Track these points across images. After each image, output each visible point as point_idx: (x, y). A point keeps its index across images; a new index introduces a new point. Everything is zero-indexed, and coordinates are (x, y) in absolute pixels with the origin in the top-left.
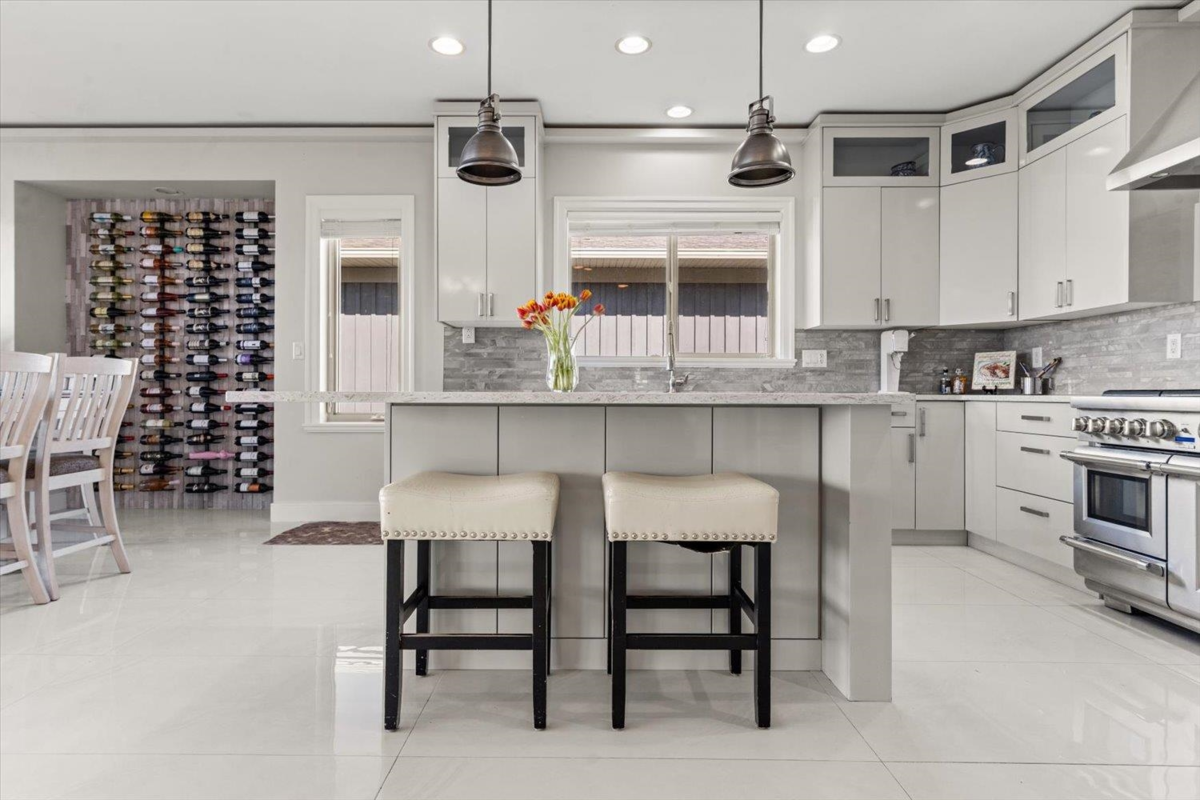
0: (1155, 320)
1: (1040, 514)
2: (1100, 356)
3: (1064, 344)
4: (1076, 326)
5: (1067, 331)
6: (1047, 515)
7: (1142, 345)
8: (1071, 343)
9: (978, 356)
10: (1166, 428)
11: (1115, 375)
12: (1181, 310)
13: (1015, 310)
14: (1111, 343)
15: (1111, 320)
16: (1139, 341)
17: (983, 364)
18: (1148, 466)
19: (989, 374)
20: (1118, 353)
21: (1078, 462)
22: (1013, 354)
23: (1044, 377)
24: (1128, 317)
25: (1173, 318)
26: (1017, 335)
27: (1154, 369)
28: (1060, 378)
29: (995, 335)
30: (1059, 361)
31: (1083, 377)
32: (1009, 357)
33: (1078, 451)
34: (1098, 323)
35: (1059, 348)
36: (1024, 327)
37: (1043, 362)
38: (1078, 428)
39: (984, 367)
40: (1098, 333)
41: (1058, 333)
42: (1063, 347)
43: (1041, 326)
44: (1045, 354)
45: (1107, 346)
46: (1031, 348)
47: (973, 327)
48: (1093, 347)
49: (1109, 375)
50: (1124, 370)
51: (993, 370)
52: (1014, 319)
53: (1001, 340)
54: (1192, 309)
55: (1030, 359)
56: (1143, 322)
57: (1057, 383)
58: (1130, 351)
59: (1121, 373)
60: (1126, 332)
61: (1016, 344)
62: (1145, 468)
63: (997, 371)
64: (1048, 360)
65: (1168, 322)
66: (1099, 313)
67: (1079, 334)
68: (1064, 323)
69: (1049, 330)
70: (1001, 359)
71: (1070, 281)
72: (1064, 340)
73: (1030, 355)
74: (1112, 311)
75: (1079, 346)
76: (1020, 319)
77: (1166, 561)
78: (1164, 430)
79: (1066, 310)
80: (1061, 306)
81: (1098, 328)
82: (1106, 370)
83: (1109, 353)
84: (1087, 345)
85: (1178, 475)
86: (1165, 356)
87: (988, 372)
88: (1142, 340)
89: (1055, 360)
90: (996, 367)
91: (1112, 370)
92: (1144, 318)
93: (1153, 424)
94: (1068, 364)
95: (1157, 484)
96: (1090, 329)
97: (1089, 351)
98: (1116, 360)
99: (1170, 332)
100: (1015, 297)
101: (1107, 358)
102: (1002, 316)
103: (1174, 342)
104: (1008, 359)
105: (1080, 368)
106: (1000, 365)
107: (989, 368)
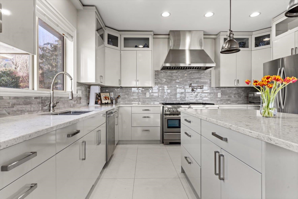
0: (144, 90)
2: (131, 96)
3: (121, 92)
4: (124, 89)
9: (101, 94)
13: (120, 84)
14: (133, 93)
17: (103, 96)
19: (105, 99)
25: (147, 89)
27: (143, 99)
30: (119, 96)
31: (126, 100)
35: (119, 93)
40: (130, 91)
43: (113, 88)
44: (115, 95)
46: (110, 92)
48: (129, 94)
49: (133, 100)
54: (151, 88)
57: (118, 101)
58: (138, 95)
59: (136, 99)
67: (125, 91)
69: (115, 89)
70: (107, 95)
75: (125, 93)
80: (135, 85)
84: (127, 93)
86: (146, 97)
88: (141, 93)
94: (122, 97)
96: (128, 90)
98: (135, 97)
99: (147, 92)
100: (120, 81)
103: (148, 94)
104: (108, 95)
105: (125, 98)
106: (107, 96)
107: (104, 97)
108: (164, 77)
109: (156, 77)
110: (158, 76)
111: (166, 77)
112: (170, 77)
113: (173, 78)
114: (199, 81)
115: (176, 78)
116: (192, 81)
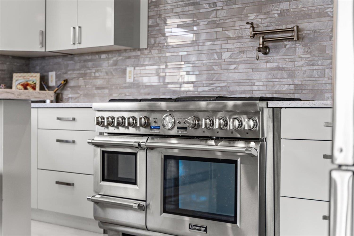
0: (120, 58)
1: (68, 184)
2: (90, 79)
3: (69, 70)
4: (76, 58)
5: (71, 62)
6: (73, 185)
7: (113, 73)
8: (74, 70)
9: (15, 75)
10: (146, 121)
11: (99, 91)
12: (134, 54)
13: (43, 43)
14: (97, 71)
15: (97, 56)
16: (112, 70)
17: (19, 81)
18: (139, 145)
19: (23, 89)
20: (100, 77)
21: (97, 145)
22: (38, 75)
23: (57, 92)
24: (107, 55)
25: (129, 57)
26: (39, 62)
27: (120, 88)
28: (67, 94)
29: (23, 61)
30: (66, 81)
31: (81, 93)
32: (35, 78)
33: (96, 138)
34: (90, 57)
35: (66, 73)
36: (43, 57)
37: (56, 82)
38: (98, 123)
39: (19, 84)
40: (90, 64)
41: (65, 63)
42: (69, 72)
43: (55, 57)
44: (57, 77)
45: (94, 73)
46: (48, 72)
47: (10, 54)
48: (87, 73)
49: (95, 92)
50: (103, 88)
51: (25, 86)
52: (43, 50)
53: (27, 65)
54: (139, 53)
55: (48, 80)
56: (115, 59)
57: (65, 97)
58: (107, 77)
59: (103, 90)
60: (105, 64)
61: (38, 68)
62: (137, 146)
63: (28, 87)
64: (59, 80)
65: (127, 60)
66: (90, 51)
67: (78, 64)
68: (69, 56)
69: (59, 60)
70: (31, 79)
71: (80, 27)
72: (69, 68)
73: (48, 76)
74: (97, 50)
75: (78, 72)
76: (47, 50)
77: (146, 201)
78: (145, 122)
79: (77, 46)
80: (74, 44)
81: (90, 60)
82: (94, 88)
83: (96, 78)
84: (83, 72)
85: (152, 148)
86: (126, 80)
87: (22, 87)
88: (114, 71)
89: (64, 81)
90: (28, 85)
91: (98, 88)
92: (115, 57)
93: (140, 119)
94: (72, 83)
95: (141, 155)
96: (85, 61)
97: (84, 75)
98: (99, 82)
99: (128, 66)
100: (44, 34)
101: (94, 80)
102: (34, 47)
103: (130, 72)
104: (34, 79)
105: (79, 87)
106: (30, 82)
107: (22, 85)
108: (175, 11)
109: (151, 14)
110: (156, 9)
111: (179, 10)
112: (191, 8)
113: (201, 11)
114: (288, 10)
115: (210, 7)
116: (265, 14)
